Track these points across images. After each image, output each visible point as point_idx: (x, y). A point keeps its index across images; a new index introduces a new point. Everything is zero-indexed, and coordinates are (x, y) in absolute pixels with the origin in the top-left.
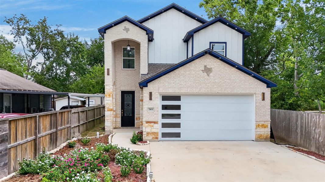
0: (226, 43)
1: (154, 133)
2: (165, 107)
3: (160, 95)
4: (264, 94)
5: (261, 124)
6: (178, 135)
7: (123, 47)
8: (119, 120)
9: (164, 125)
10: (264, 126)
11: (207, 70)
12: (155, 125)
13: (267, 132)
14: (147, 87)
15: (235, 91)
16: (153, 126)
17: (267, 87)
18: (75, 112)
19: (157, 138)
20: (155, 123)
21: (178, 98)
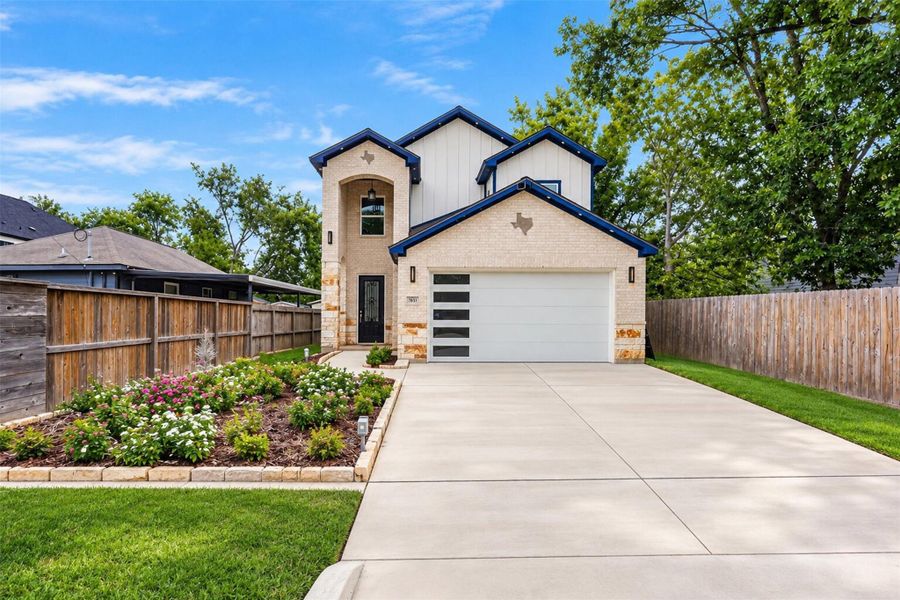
0: (559, 182)
1: (417, 347)
2: (438, 297)
3: (431, 272)
4: (631, 269)
5: (626, 328)
6: (464, 351)
7: (362, 196)
8: (354, 329)
9: (439, 332)
10: (632, 334)
11: (524, 224)
12: (421, 332)
13: (638, 346)
14: (405, 256)
15: (576, 265)
16: (416, 333)
17: (640, 256)
18: (263, 309)
19: (424, 357)
20: (420, 326)
21: (464, 279)
